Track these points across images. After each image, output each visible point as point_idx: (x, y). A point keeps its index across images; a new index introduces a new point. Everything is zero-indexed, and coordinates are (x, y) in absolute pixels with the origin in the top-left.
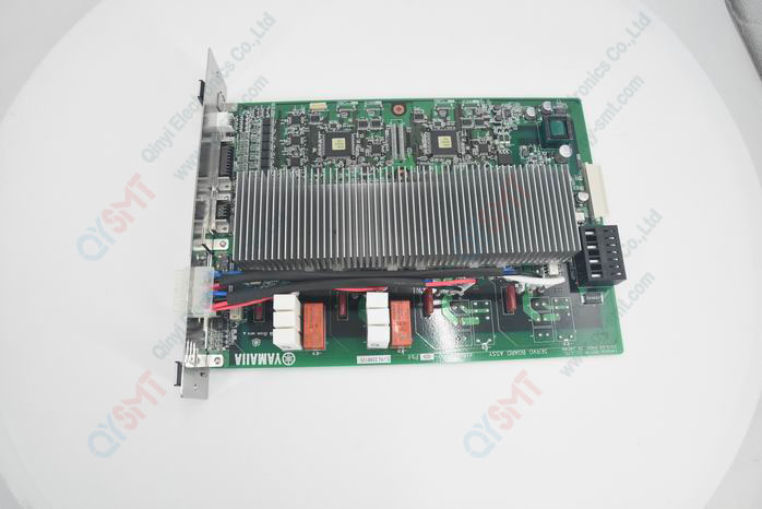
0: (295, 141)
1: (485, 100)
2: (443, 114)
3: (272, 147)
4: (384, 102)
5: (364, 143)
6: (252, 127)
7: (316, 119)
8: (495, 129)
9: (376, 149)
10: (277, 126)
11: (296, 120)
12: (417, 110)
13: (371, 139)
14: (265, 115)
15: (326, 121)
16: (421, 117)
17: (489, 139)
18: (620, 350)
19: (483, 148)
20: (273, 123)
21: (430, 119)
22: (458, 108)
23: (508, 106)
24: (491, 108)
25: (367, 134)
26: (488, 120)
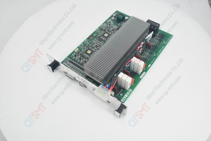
0: (80, 59)
1: (103, 24)
2: (100, 32)
3: (77, 64)
4: (87, 39)
5: (93, 48)
6: (68, 65)
7: (79, 52)
8: (111, 26)
9: (97, 46)
10: (73, 60)
11: (75, 56)
12: (95, 35)
13: (93, 46)
14: (68, 61)
15: (81, 51)
16: (97, 36)
17: (112, 28)
18: (172, 36)
19: (113, 30)
20: (71, 60)
21: (99, 34)
22: (100, 29)
23: (108, 21)
24: (106, 24)
25: (91, 46)
26: (108, 26)
